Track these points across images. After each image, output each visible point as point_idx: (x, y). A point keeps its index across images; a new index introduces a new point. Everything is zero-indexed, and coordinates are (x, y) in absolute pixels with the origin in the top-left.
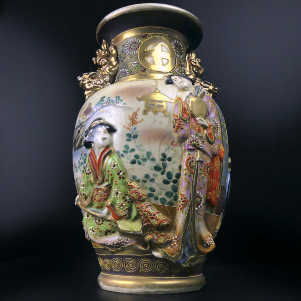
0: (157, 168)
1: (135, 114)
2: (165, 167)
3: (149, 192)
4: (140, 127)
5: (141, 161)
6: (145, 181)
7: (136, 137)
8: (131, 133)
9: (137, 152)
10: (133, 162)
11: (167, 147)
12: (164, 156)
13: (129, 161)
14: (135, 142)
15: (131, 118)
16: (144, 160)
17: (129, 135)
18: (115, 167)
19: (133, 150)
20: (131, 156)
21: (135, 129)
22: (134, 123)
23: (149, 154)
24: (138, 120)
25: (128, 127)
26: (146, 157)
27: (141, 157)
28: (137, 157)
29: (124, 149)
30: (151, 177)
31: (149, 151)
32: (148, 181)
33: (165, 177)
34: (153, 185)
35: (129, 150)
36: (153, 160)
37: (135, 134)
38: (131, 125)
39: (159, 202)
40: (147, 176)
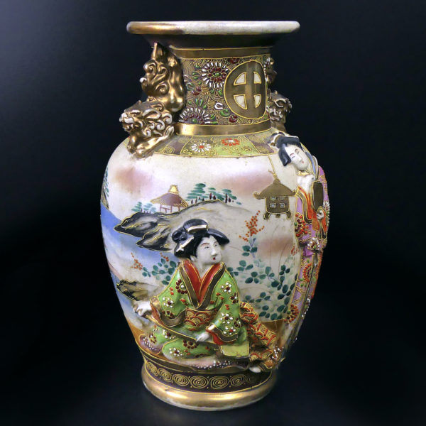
0: (274, 284)
1: (254, 220)
2: (282, 281)
3: (261, 311)
4: (260, 237)
5: (258, 278)
6: (259, 301)
7: (255, 250)
8: (249, 245)
9: (255, 269)
10: (249, 281)
11: (287, 258)
12: (283, 268)
13: (245, 280)
14: (254, 257)
15: (250, 225)
16: (262, 277)
17: (246, 248)
18: (230, 291)
19: (251, 267)
20: (248, 274)
21: (254, 239)
22: (254, 233)
23: (268, 269)
24: (258, 228)
25: (246, 237)
26: (264, 273)
27: (259, 274)
28: (254, 274)
29: (240, 266)
30: (267, 294)
31: (269, 266)
32: (263, 300)
33: (281, 292)
34: (268, 303)
35: (246, 267)
36: (272, 275)
37: (254, 246)
38: (249, 234)
39: (269, 320)
40: (263, 295)
